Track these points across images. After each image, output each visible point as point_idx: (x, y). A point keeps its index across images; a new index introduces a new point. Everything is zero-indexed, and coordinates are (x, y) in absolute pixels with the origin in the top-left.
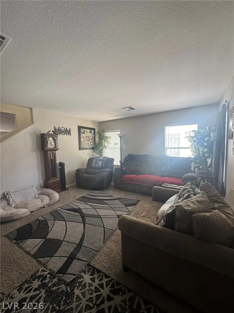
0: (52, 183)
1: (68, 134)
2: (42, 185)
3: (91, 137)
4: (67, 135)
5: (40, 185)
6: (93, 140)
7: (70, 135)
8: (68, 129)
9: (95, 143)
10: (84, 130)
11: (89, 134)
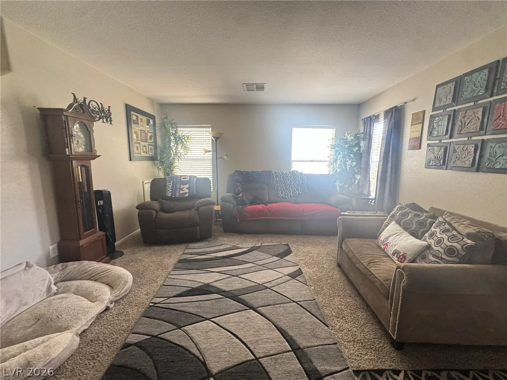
0: (88, 244)
1: (107, 120)
2: (52, 255)
3: (149, 134)
4: (103, 122)
5: (47, 256)
6: (152, 141)
7: (111, 124)
8: (106, 107)
9: (156, 148)
10: (137, 117)
11: (147, 128)
